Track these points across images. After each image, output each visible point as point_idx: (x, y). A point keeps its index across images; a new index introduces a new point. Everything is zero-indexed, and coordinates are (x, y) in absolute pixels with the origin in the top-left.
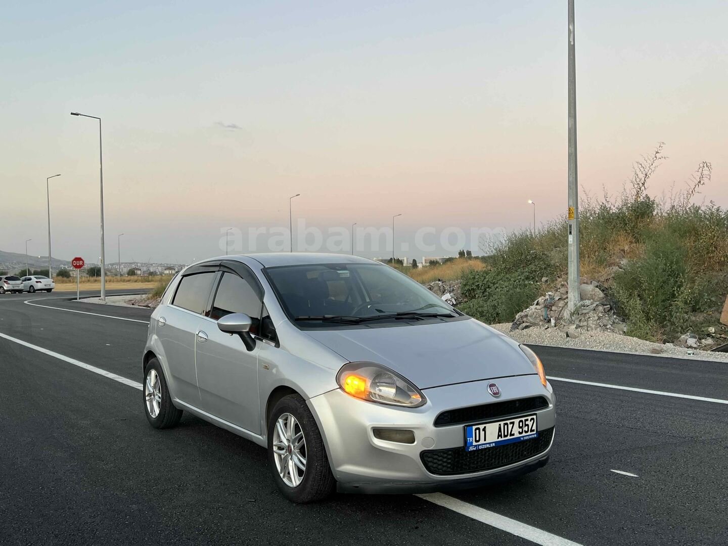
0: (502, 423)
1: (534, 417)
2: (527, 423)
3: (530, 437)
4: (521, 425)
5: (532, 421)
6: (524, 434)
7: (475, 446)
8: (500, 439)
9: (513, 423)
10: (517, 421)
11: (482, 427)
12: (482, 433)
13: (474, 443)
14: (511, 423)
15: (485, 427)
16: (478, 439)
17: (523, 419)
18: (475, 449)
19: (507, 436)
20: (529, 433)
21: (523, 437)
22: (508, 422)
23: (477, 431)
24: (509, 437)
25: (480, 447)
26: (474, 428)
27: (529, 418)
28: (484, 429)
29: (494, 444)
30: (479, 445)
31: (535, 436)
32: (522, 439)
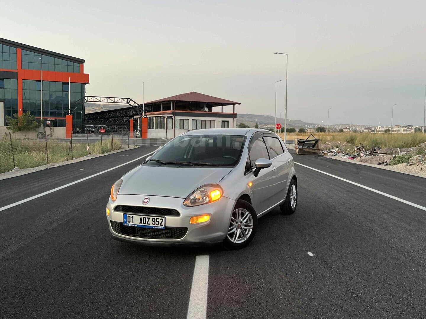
0: (142, 217)
1: (163, 218)
2: (158, 220)
3: (160, 228)
4: (154, 221)
5: (162, 220)
6: (156, 225)
7: (127, 224)
8: (141, 224)
9: (149, 218)
10: (151, 218)
11: (131, 216)
12: (131, 219)
13: (128, 223)
14: (147, 218)
15: (133, 217)
16: (129, 221)
17: (156, 218)
18: (127, 225)
19: (145, 224)
20: (159, 226)
21: (155, 226)
22: (146, 217)
23: (129, 217)
24: (146, 225)
25: (130, 225)
26: (128, 215)
27: (160, 218)
28: (132, 217)
29: (137, 226)
30: (129, 224)
31: (162, 228)
32: (153, 227)
